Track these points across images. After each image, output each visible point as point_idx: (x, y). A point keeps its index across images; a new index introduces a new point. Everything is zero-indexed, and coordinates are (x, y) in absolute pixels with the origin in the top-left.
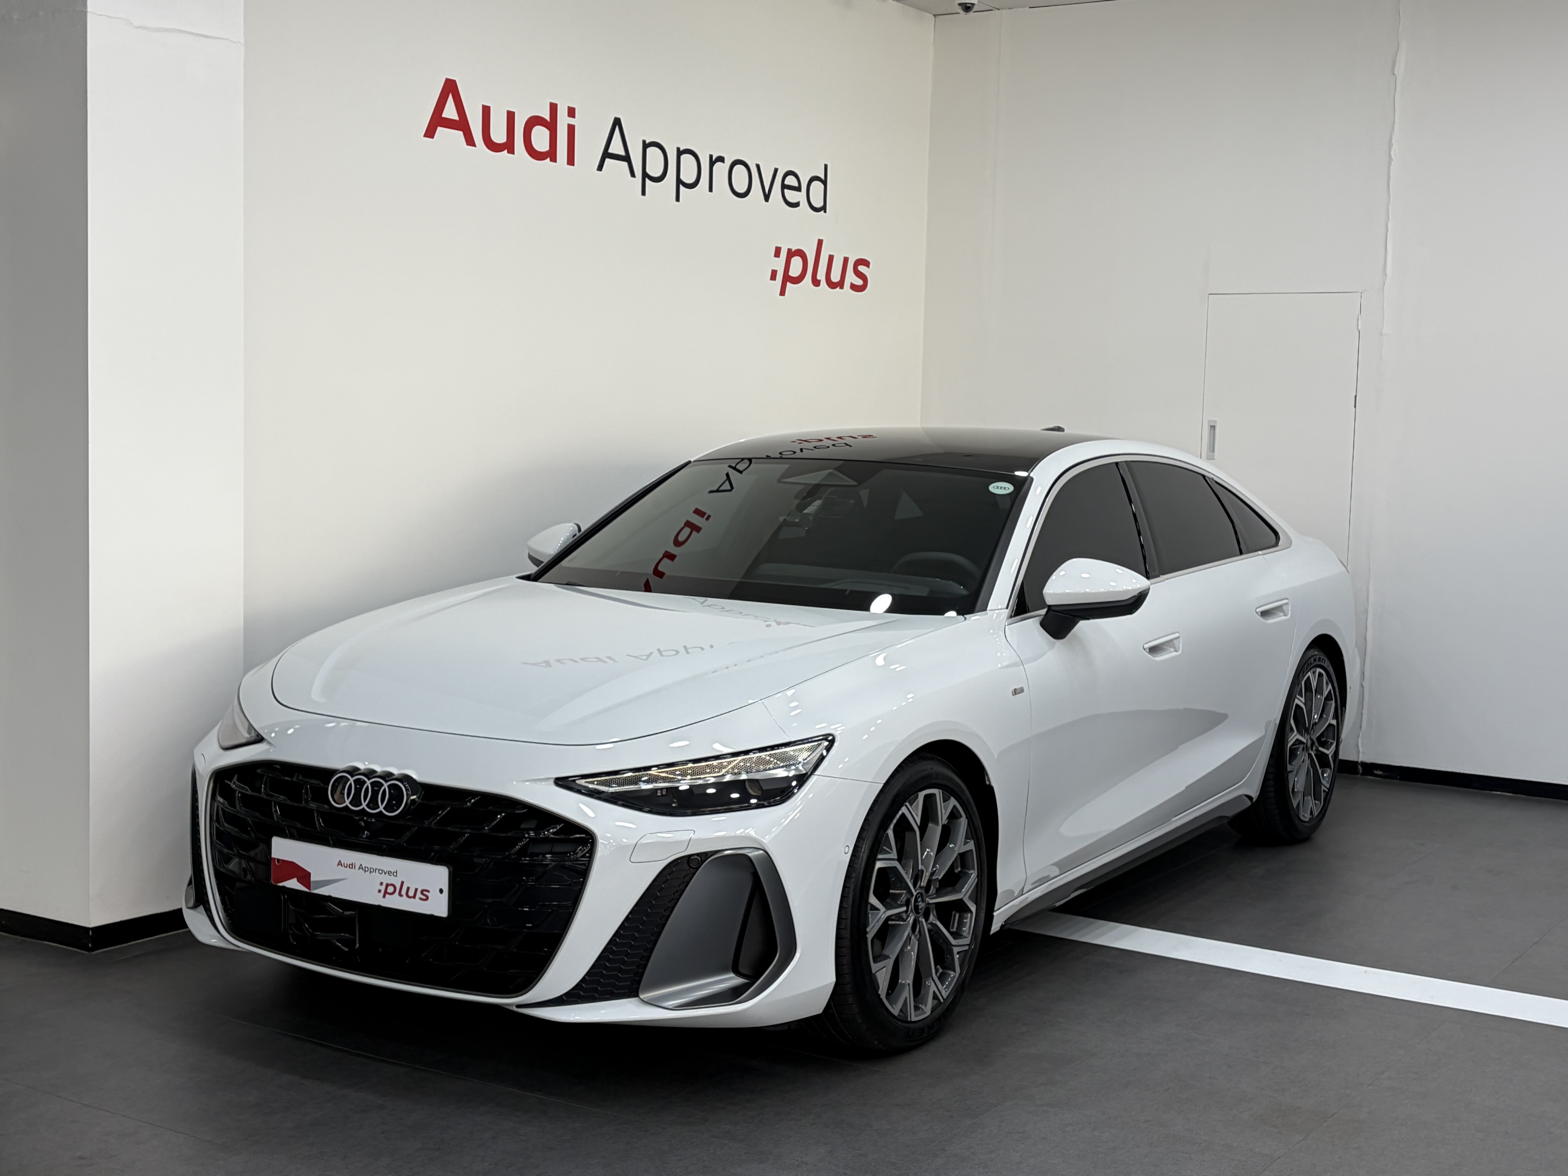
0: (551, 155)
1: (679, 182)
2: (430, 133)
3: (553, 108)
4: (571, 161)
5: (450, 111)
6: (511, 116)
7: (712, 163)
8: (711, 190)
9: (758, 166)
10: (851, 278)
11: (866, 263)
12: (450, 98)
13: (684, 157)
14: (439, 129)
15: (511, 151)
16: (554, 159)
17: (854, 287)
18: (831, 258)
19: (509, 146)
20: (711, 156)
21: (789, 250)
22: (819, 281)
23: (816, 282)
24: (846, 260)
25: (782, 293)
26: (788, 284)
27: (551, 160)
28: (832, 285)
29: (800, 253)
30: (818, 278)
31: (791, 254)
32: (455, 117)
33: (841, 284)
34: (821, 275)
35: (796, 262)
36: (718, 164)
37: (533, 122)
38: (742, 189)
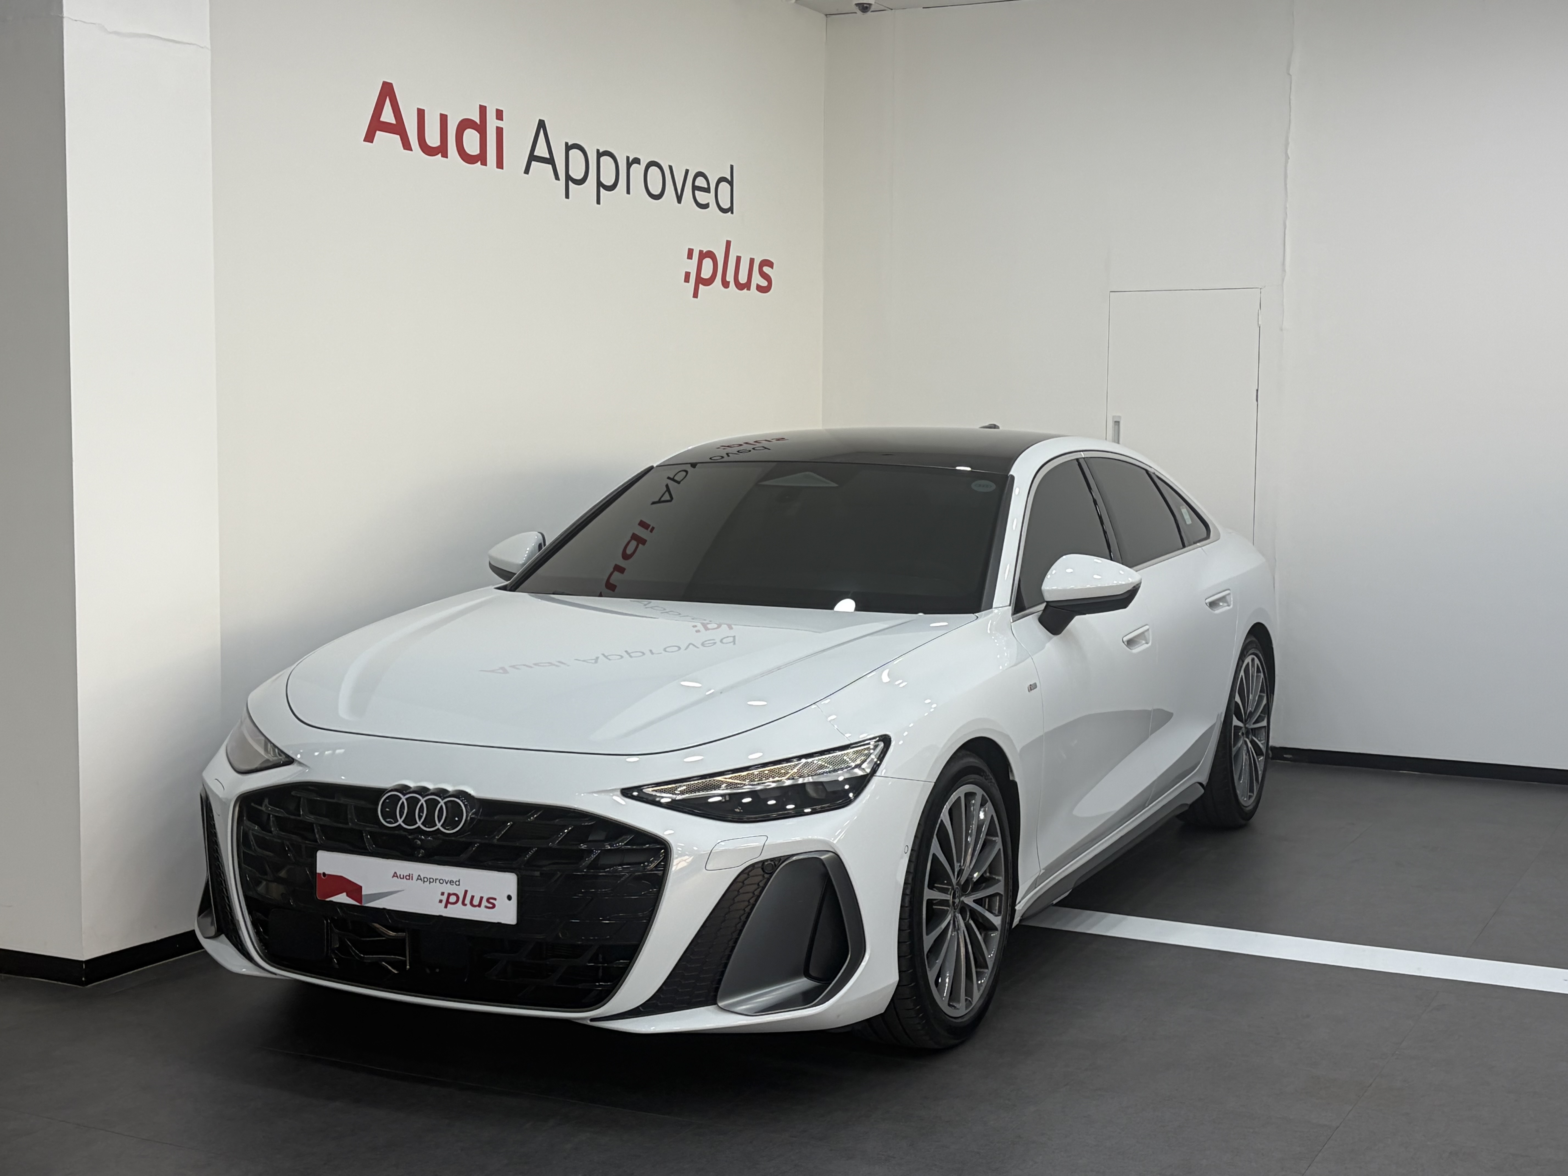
0: (481, 158)
1: (600, 184)
2: (369, 137)
3: (483, 110)
4: (500, 165)
5: (387, 116)
6: (444, 119)
7: (629, 166)
8: (628, 192)
9: (671, 167)
10: (757, 279)
11: (770, 264)
12: (388, 101)
13: (603, 159)
14: (378, 133)
15: (445, 155)
16: (484, 163)
17: (760, 289)
18: (738, 259)
19: (442, 150)
20: (628, 158)
21: (701, 252)
22: (729, 282)
23: (726, 284)
24: (752, 261)
25: (695, 295)
26: (701, 286)
27: (481, 164)
28: (740, 286)
29: (711, 255)
30: (728, 280)
31: (703, 255)
32: (393, 121)
33: (747, 286)
34: (730, 277)
35: (708, 263)
36: (635, 166)
37: (465, 124)
38: (656, 191)
